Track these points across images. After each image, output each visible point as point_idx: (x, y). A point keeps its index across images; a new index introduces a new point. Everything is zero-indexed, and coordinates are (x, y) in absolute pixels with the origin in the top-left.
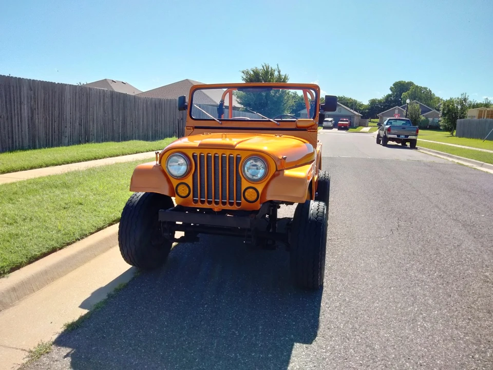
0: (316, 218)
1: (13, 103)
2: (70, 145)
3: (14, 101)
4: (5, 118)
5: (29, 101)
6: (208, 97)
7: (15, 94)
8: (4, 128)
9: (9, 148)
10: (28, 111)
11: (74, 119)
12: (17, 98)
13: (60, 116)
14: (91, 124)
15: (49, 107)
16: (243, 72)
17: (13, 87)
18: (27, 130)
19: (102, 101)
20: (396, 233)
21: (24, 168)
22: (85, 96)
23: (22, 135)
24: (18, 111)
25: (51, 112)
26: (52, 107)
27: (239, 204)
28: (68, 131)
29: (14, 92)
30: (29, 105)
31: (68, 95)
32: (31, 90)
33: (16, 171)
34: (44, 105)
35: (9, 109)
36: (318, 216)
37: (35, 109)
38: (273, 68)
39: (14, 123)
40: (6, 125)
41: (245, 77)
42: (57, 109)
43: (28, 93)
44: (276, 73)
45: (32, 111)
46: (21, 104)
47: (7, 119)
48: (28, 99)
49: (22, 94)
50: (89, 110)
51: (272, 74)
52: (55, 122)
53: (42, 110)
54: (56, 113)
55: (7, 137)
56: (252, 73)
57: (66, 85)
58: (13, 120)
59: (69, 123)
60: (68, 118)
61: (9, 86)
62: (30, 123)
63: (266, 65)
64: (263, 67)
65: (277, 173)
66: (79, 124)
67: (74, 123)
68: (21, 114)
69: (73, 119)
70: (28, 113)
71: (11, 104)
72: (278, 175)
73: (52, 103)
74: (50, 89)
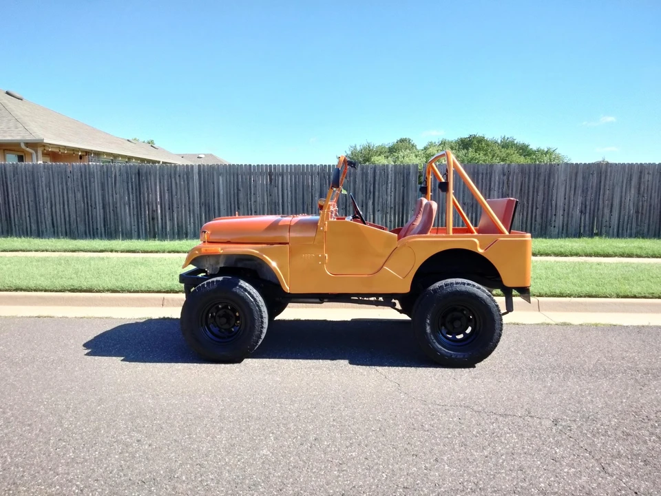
2: (561, 237)
5: (501, 186)
11: (572, 206)
13: (546, 202)
14: (607, 211)
15: (528, 192)
17: (483, 174)
19: (635, 179)
22: (595, 175)
25: (531, 198)
26: (533, 192)
28: (559, 220)
30: (500, 191)
31: (561, 178)
32: (504, 175)
34: (521, 189)
42: (540, 193)
43: (499, 178)
46: (490, 190)
47: (472, 206)
48: (498, 185)
49: (493, 179)
52: (537, 208)
54: (540, 198)
59: (562, 211)
60: (561, 203)
66: (581, 212)
67: (571, 210)
69: (569, 206)
73: (534, 187)
74: (532, 171)
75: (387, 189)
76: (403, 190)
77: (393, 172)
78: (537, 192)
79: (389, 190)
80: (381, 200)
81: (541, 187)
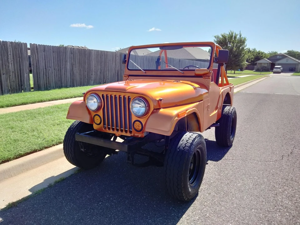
0: (183, 148)
1: (61, 62)
2: (95, 85)
3: (62, 60)
4: (57, 70)
6: (190, 54)
7: (63, 56)
8: (57, 76)
9: (59, 86)
10: (70, 66)
11: (97, 70)
12: (64, 59)
13: (89, 68)
14: (107, 72)
15: (82, 63)
16: (215, 37)
17: (62, 52)
18: (69, 76)
19: (114, 59)
20: (285, 159)
21: (61, 98)
22: (104, 56)
23: (66, 79)
24: (64, 66)
26: (84, 63)
27: (131, 132)
28: (93, 77)
29: (62, 55)
30: (71, 62)
31: (93, 56)
32: (72, 54)
33: (57, 100)
34: (79, 62)
35: (59, 65)
36: (186, 146)
37: (74, 64)
38: (236, 33)
39: (62, 72)
40: (58, 74)
41: (216, 40)
42: (87, 64)
43: (70, 55)
44: (238, 37)
45: (72, 65)
46: (66, 62)
47: (58, 70)
48: (70, 59)
50: (106, 65)
51: (235, 37)
52: (85, 71)
53: (78, 65)
54: (86, 66)
55: (58, 81)
56: (221, 37)
57: (92, 50)
58: (62, 71)
59: (94, 72)
60: (93, 69)
61: (60, 53)
62: (71, 73)
63: (231, 32)
64: (229, 33)
65: (155, 110)
66: (100, 73)
67: (97, 72)
68: (66, 67)
69: (96, 70)
70: (70, 67)
71: (60, 62)
72: (156, 112)
73: (84, 61)
74: (83, 52)
75: (8, 59)
76: (20, 60)
77: (11, 47)
78: (85, 63)
79: (10, 60)
80: (4, 67)
81: (87, 61)
